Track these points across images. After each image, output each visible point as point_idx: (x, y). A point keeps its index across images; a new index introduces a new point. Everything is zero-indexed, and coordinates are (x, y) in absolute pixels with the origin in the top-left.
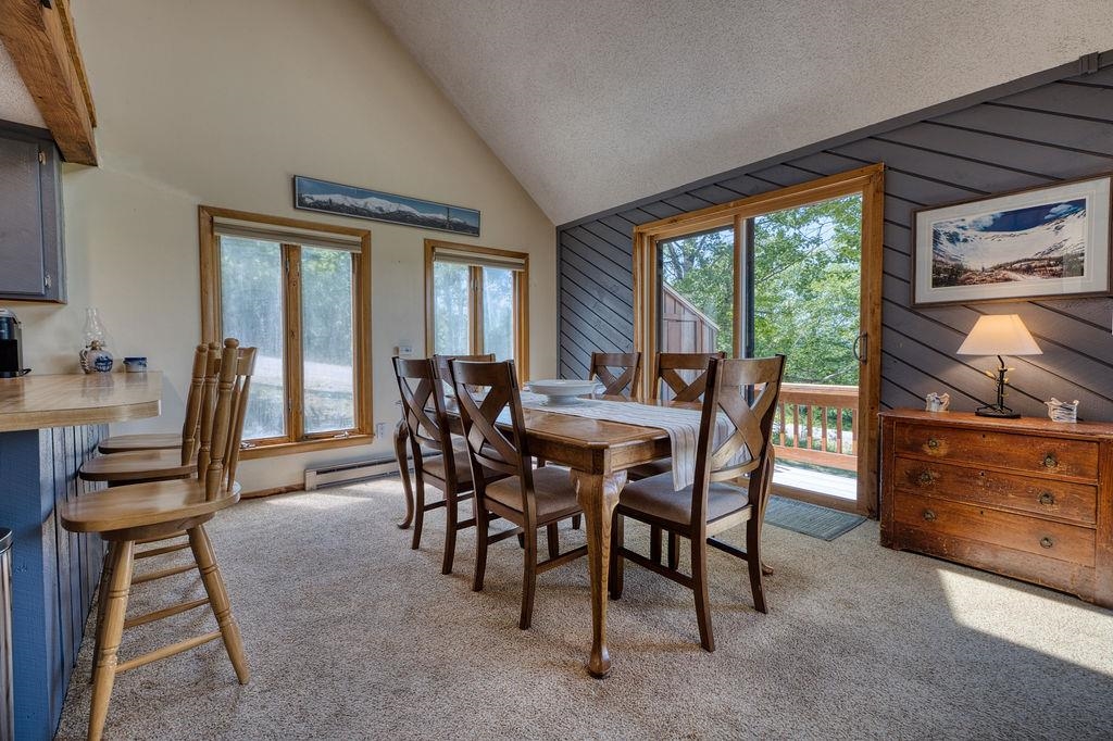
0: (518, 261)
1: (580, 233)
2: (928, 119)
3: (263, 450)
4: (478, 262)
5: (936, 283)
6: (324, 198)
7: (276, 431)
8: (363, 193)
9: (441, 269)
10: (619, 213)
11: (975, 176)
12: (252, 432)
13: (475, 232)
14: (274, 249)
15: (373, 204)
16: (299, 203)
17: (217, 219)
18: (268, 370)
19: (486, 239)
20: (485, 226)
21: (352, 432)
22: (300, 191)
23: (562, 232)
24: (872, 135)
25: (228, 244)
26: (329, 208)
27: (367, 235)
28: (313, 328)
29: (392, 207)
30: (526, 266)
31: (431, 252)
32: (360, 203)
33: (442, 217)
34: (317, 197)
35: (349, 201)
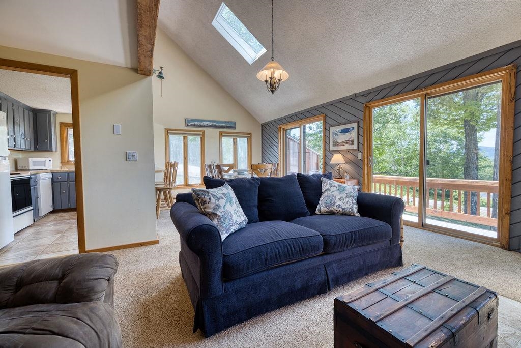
0: (249, 136)
1: (267, 126)
2: (331, 104)
3: (179, 187)
4: (235, 136)
5: (333, 145)
6: (193, 123)
7: (182, 183)
8: (202, 121)
9: (225, 140)
10: (275, 121)
11: (340, 120)
12: (177, 183)
13: (234, 128)
14: (181, 137)
15: (205, 123)
16: (187, 125)
17: (169, 131)
18: (180, 169)
19: (237, 130)
20: (237, 126)
21: (200, 184)
22: (188, 122)
23: (263, 125)
24: (323, 106)
25: (171, 137)
26: (194, 126)
27: (204, 132)
28: (191, 156)
29: (210, 124)
30: (251, 137)
31: (222, 135)
32: (202, 123)
33: (224, 125)
34: (191, 123)
35: (199, 123)
